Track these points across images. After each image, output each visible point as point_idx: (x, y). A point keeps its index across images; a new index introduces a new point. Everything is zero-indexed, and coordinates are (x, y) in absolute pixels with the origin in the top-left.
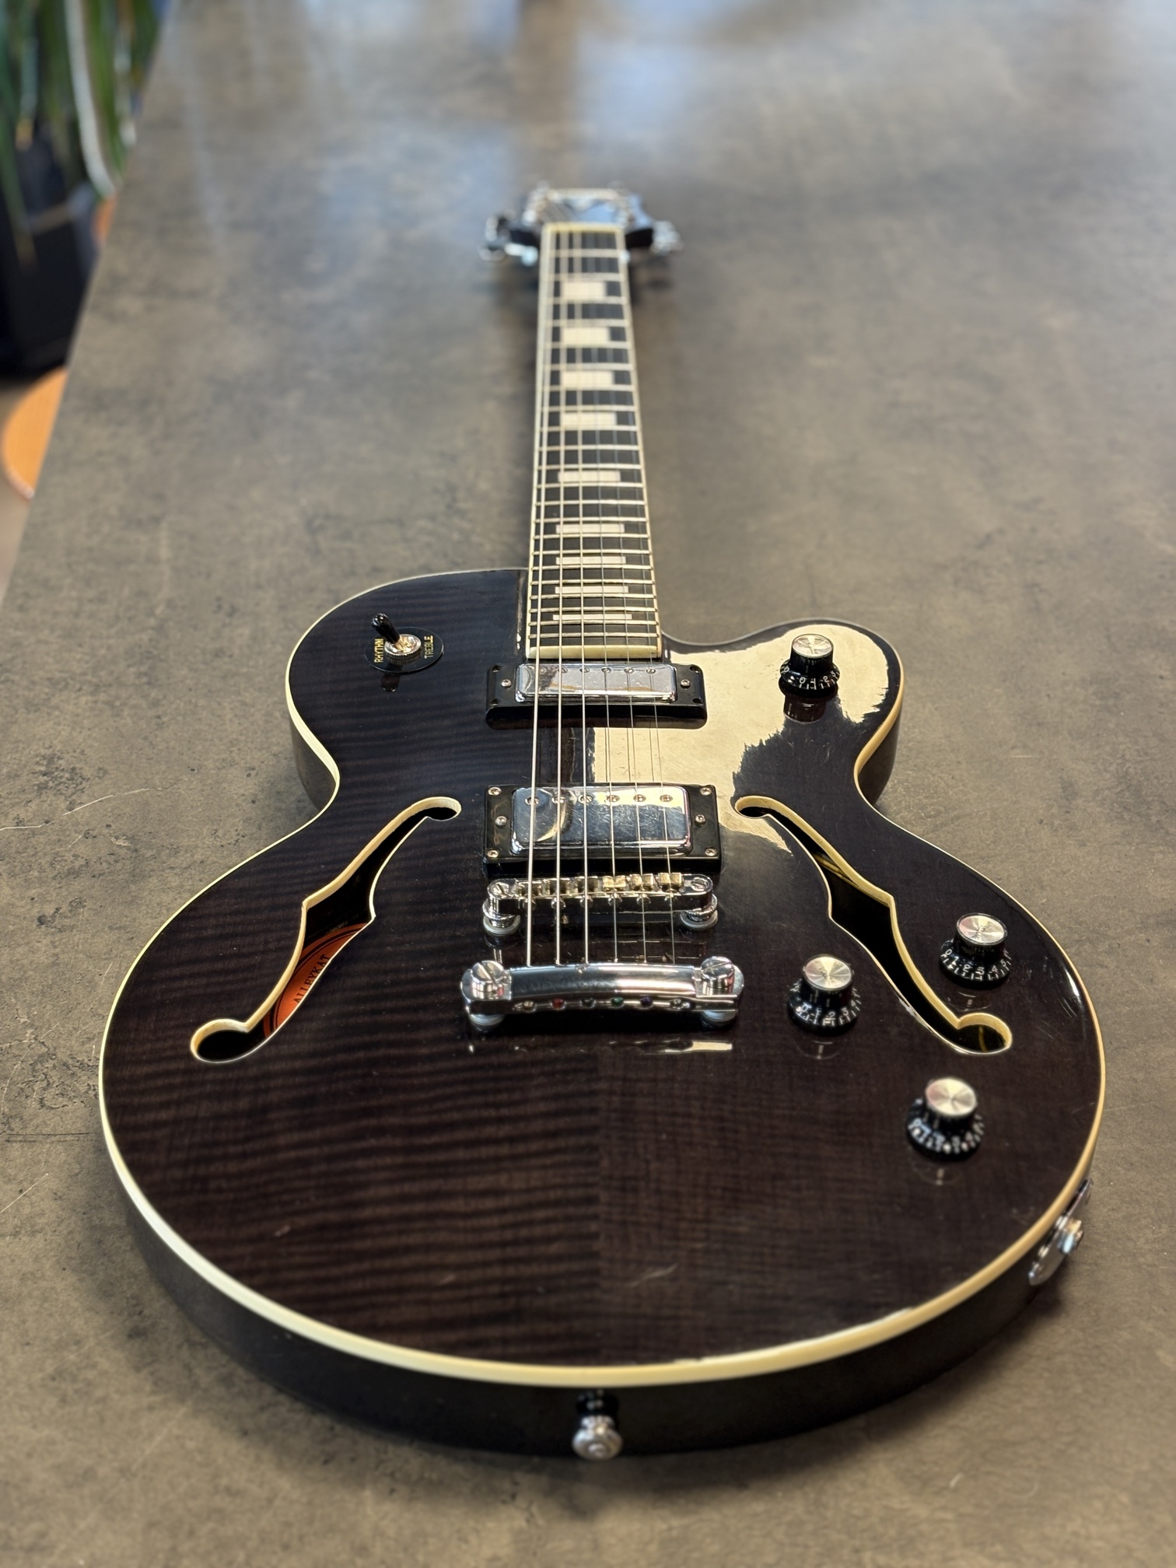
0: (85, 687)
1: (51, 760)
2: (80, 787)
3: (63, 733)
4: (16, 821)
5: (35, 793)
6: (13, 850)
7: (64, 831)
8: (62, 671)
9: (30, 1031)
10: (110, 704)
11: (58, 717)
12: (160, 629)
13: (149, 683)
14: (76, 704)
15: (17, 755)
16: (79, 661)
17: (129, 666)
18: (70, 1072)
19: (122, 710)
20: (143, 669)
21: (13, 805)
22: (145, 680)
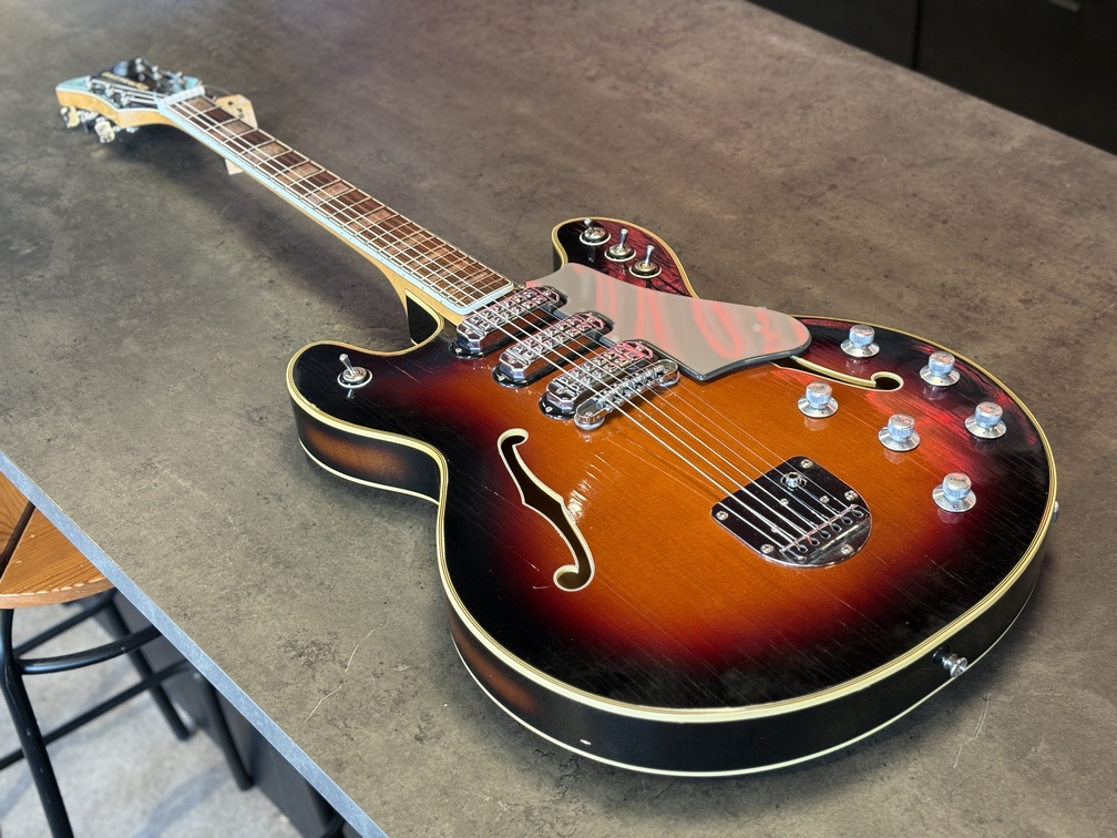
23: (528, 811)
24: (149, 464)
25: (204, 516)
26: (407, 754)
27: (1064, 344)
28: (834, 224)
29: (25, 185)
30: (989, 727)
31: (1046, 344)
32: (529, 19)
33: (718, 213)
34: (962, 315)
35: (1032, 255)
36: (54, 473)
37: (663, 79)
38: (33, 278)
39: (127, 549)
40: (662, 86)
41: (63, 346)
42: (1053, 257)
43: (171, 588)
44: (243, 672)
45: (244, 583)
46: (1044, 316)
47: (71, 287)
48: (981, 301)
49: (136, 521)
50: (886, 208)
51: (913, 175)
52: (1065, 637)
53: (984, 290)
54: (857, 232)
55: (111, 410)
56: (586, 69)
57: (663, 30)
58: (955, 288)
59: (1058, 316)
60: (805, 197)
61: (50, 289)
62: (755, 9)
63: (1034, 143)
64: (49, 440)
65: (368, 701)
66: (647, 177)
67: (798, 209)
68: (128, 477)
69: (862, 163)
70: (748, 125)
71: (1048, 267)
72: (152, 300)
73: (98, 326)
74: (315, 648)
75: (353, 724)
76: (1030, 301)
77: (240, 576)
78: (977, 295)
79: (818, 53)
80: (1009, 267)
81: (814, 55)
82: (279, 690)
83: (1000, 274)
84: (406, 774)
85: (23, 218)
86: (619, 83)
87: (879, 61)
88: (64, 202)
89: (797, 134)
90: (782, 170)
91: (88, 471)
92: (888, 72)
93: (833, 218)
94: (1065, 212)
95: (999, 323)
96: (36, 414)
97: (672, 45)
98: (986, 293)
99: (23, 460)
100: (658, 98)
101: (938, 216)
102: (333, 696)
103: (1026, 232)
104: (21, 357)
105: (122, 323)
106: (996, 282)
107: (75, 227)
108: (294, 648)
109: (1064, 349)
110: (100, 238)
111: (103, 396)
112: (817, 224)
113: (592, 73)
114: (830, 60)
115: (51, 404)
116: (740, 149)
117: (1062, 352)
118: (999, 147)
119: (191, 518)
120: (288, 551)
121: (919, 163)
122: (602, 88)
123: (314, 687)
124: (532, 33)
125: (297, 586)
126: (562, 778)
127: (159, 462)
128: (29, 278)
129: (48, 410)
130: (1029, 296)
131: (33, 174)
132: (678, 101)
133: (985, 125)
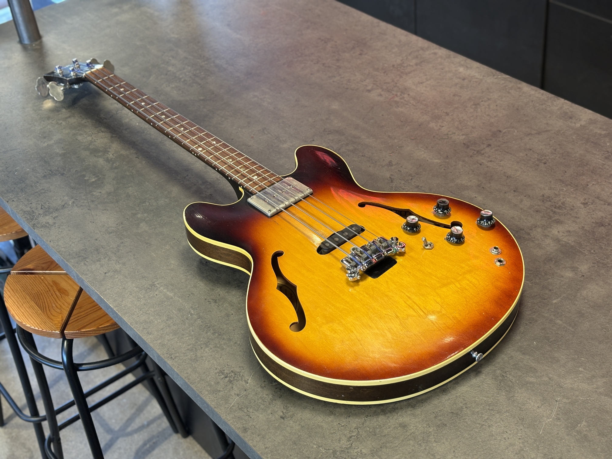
0: (202, 346)
1: (221, 372)
2: (241, 376)
3: (214, 363)
4: (236, 395)
5: (231, 385)
6: (247, 403)
7: (254, 390)
8: (188, 345)
9: (321, 448)
10: (215, 347)
11: (206, 359)
12: (200, 317)
13: (219, 335)
14: (206, 352)
15: (210, 377)
16: (189, 339)
17: (207, 333)
18: (346, 452)
19: (222, 347)
20: (212, 332)
21: (229, 391)
22: (216, 334)
23: (334, 452)
24: (153, 285)
25: (180, 310)
26: (277, 425)
27: (603, 225)
28: (489, 164)
29: (91, 147)
30: (558, 414)
31: (594, 225)
32: (338, 60)
33: (431, 159)
34: (552, 210)
35: (589, 180)
36: (108, 289)
37: (405, 90)
38: (96, 193)
39: (143, 326)
40: (404, 94)
41: (111, 227)
42: (599, 181)
43: (164, 344)
44: (199, 385)
45: (199, 343)
46: (593, 211)
47: (115, 198)
48: (562, 204)
49: (148, 312)
50: (515, 156)
51: (530, 139)
52: (597, 371)
53: (564, 198)
54: (501, 168)
55: (135, 258)
56: (366, 86)
57: (405, 65)
58: (549, 197)
59: (600, 211)
60: (475, 150)
61: (104, 199)
62: (452, 53)
63: (592, 122)
64: (105, 273)
65: (258, 399)
66: (396, 141)
67: (471, 156)
68: (143, 291)
69: (504, 133)
70: (447, 114)
71: (596, 186)
72: (154, 204)
73: (128, 217)
74: (233, 374)
75: (251, 410)
76: (587, 203)
77: (197, 339)
78: (560, 200)
79: (484, 76)
80: (577, 186)
81: (481, 77)
82: (216, 394)
83: (572, 190)
84: (276, 434)
85: (90, 163)
86: (382, 93)
87: (514, 80)
88: (110, 156)
89: (472, 118)
90: (464, 137)
91: (124, 288)
92: (519, 86)
93: (489, 161)
94: (606, 158)
95: (570, 214)
96: (99, 260)
97: (410, 73)
98: (564, 199)
99: (93, 283)
100: (402, 101)
101: (542, 160)
102: (241, 397)
103: (586, 168)
104: (91, 233)
105: (139, 216)
106: (570, 194)
107: (116, 168)
108: (223, 374)
109: (603, 228)
110: (128, 174)
111: (131, 252)
112: (481, 164)
113: (369, 88)
114: (490, 80)
115: (106, 255)
116: (443, 126)
117: (602, 230)
118: (574, 125)
119: (174, 311)
120: (220, 327)
121: (533, 133)
122: (374, 96)
123: (232, 393)
124: (339, 67)
125: (224, 344)
126: (351, 437)
127: (158, 284)
128: (94, 193)
129: (105, 258)
130: (586, 201)
131: (95, 141)
132: (412, 102)
133: (567, 113)
